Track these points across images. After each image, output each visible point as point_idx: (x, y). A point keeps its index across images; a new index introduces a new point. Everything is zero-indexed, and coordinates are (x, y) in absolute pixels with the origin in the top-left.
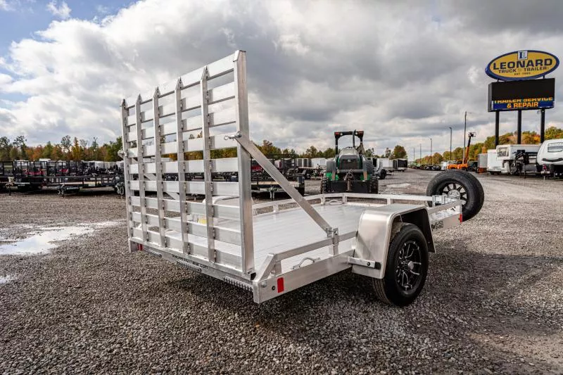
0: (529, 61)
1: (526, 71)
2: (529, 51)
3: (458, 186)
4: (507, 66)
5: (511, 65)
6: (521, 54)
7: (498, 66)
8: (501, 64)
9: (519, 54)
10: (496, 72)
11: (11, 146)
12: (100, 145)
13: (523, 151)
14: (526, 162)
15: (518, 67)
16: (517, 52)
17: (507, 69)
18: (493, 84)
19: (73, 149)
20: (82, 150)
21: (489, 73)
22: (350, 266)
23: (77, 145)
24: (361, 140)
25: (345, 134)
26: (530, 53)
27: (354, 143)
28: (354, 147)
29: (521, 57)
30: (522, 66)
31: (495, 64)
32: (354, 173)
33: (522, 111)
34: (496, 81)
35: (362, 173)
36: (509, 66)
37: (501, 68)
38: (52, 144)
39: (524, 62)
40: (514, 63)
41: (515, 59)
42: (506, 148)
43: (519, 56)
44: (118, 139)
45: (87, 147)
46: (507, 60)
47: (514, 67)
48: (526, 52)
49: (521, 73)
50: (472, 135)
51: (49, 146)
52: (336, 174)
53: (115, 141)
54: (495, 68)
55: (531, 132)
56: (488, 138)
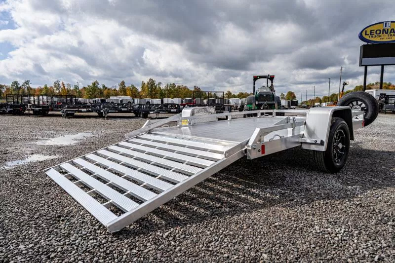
0: (392, 29)
1: (389, 37)
2: (392, 22)
3: (359, 103)
4: (375, 33)
5: (378, 32)
6: (386, 24)
7: (368, 32)
8: (371, 31)
9: (384, 24)
10: (367, 37)
11: (20, 88)
12: (81, 87)
13: (385, 94)
14: (386, 102)
15: (383, 33)
16: (383, 22)
17: (375, 35)
18: (364, 46)
19: (62, 90)
20: (68, 91)
21: (361, 37)
22: (300, 145)
23: (64, 87)
24: (272, 82)
25: (261, 77)
26: (392, 23)
27: (267, 83)
28: (268, 86)
29: (386, 26)
30: (386, 33)
31: (366, 31)
32: (268, 104)
33: (385, 66)
34: (366, 43)
35: (274, 104)
36: (376, 33)
37: (371, 34)
38: (48, 86)
39: (388, 30)
40: (380, 30)
41: (381, 27)
42: (372, 92)
43: (384, 26)
44: (93, 84)
45: (72, 89)
46: (375, 28)
47: (380, 33)
48: (390, 22)
49: (385, 37)
50: (346, 84)
51: (46, 87)
52: (255, 104)
53: (91, 85)
54: (366, 34)
55: (388, 83)
56: (357, 86)
